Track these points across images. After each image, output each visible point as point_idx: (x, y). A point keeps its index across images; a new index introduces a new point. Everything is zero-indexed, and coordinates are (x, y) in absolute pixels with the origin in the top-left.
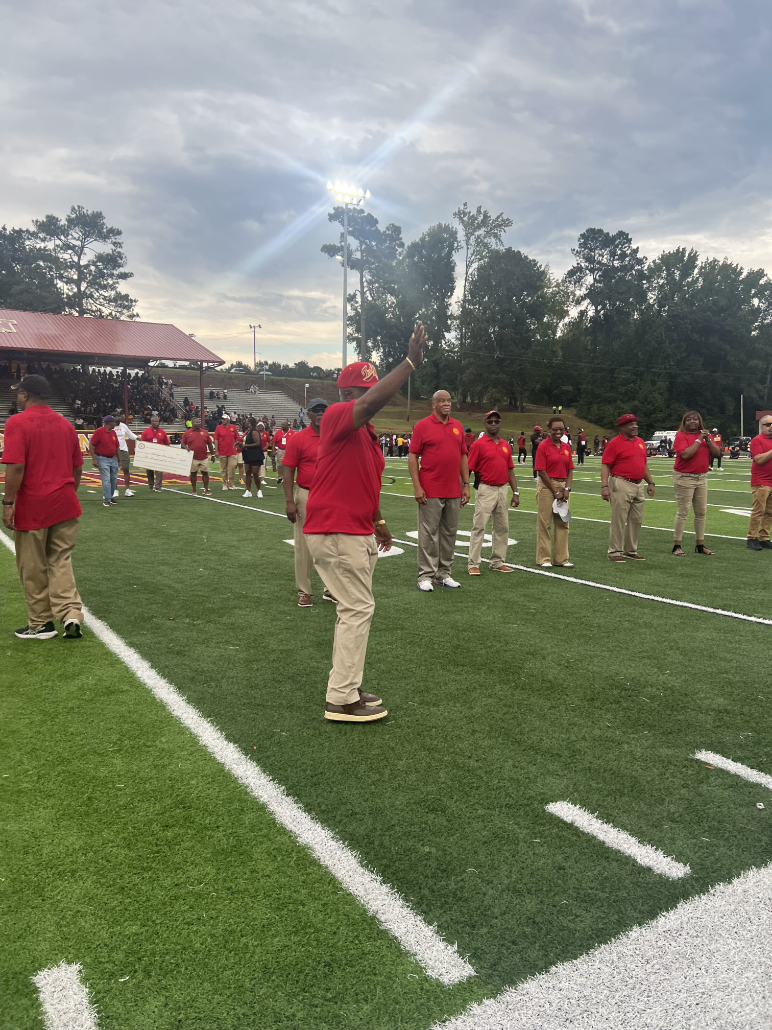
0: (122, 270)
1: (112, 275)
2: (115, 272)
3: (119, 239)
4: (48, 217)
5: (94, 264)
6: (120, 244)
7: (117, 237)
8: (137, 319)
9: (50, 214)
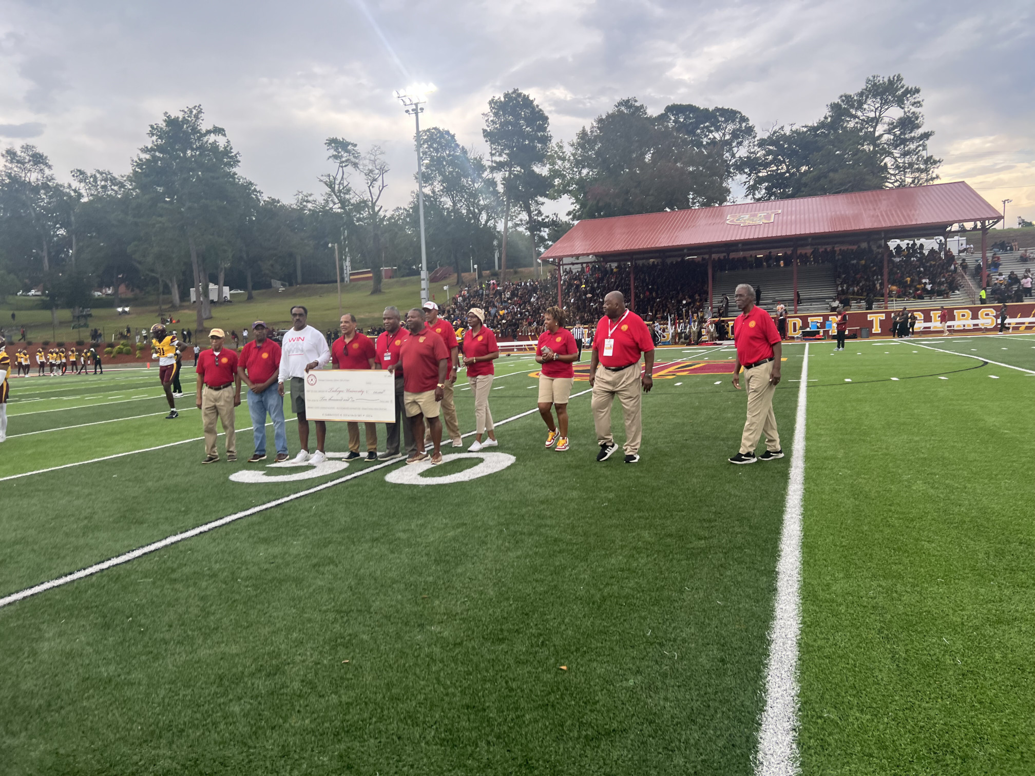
0: (920, 131)
1: (912, 139)
2: (913, 135)
3: (918, 97)
4: (841, 97)
5: (889, 132)
6: (919, 102)
7: (916, 95)
8: (936, 182)
9: (843, 94)
